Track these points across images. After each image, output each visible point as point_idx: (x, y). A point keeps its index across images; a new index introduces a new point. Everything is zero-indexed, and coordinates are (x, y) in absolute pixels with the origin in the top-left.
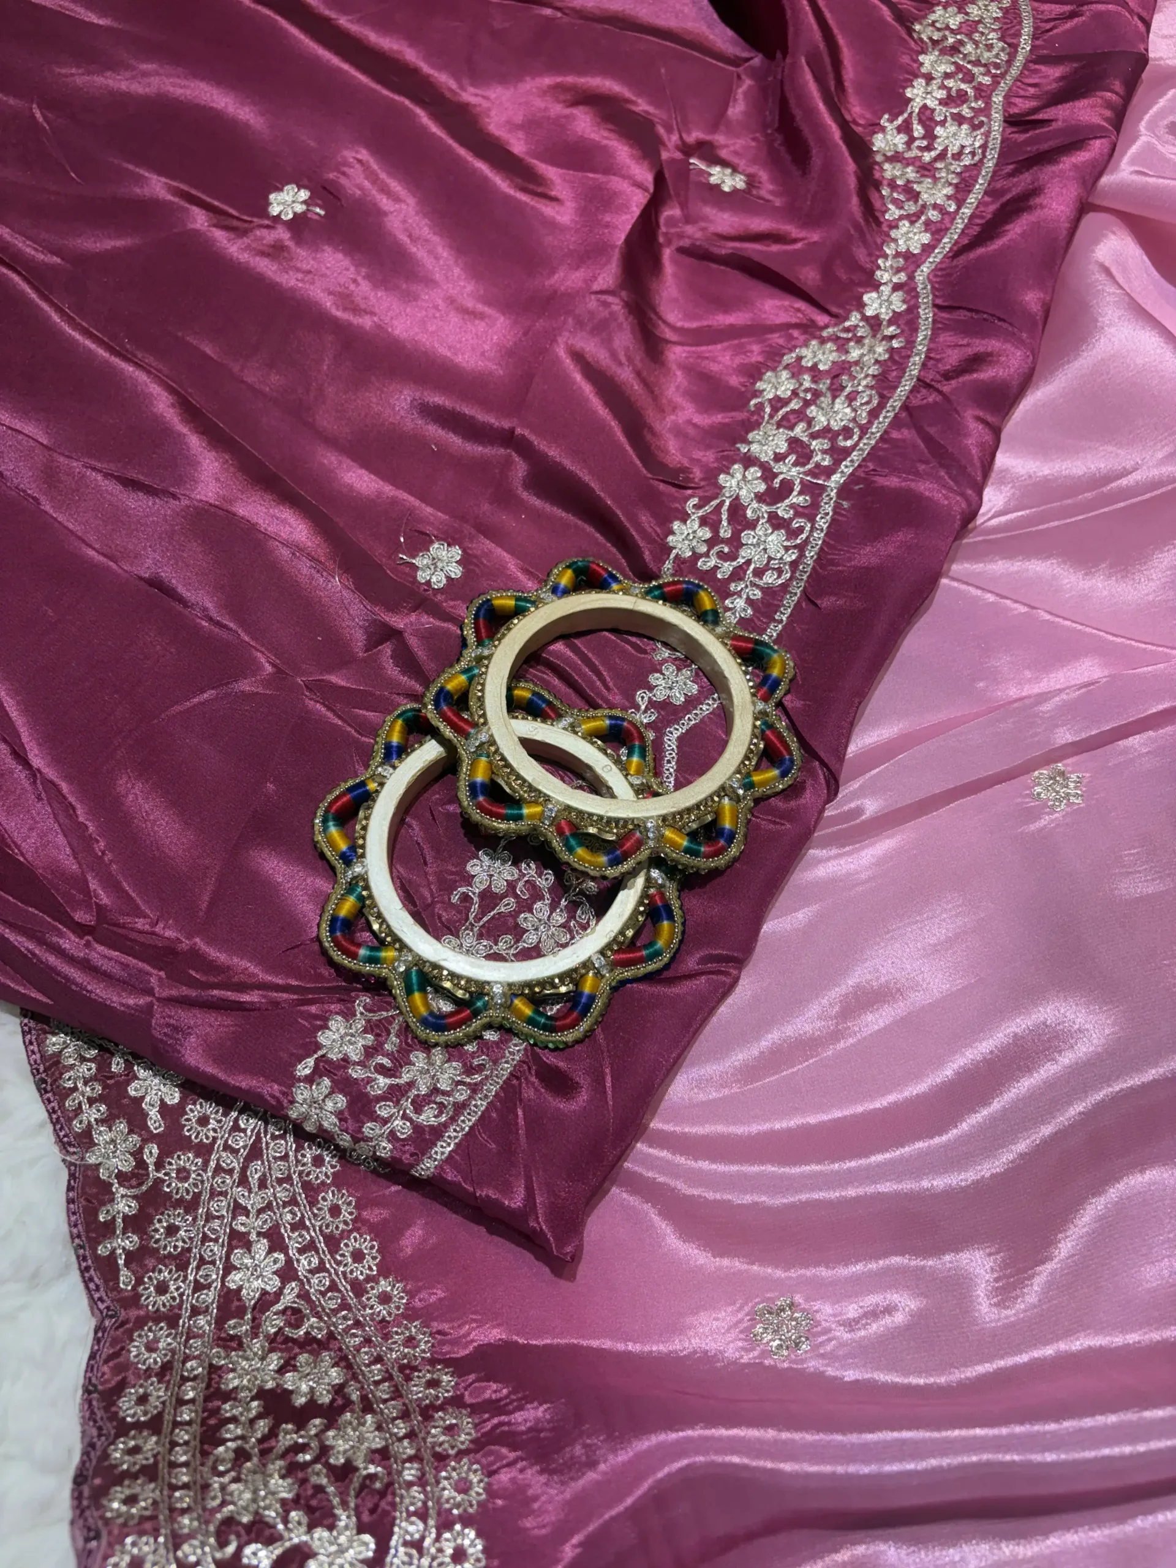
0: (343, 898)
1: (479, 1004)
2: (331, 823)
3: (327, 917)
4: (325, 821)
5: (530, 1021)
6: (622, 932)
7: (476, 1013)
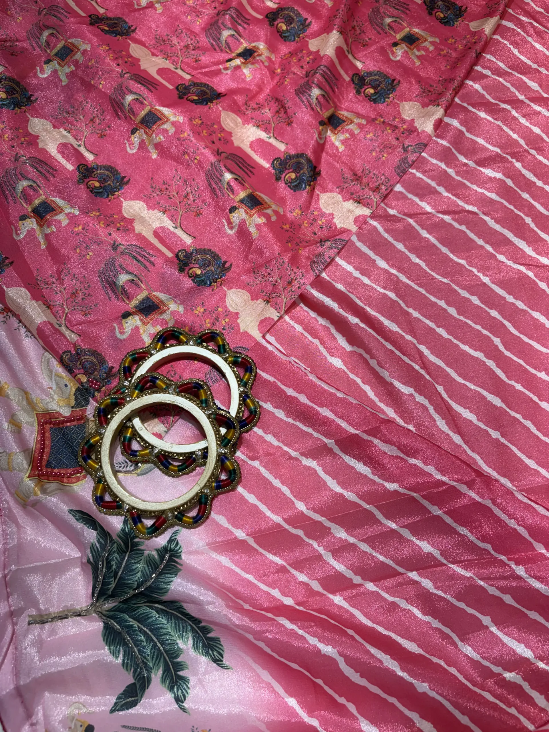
0: (248, 379)
3: (254, 374)
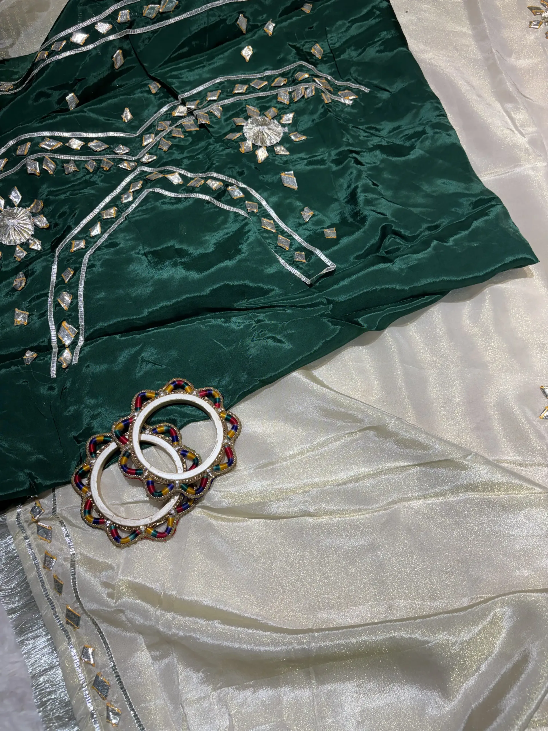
1: (94, 455)
2: (167, 428)
4: (168, 426)
5: (82, 468)
6: (95, 505)
7: (91, 454)
